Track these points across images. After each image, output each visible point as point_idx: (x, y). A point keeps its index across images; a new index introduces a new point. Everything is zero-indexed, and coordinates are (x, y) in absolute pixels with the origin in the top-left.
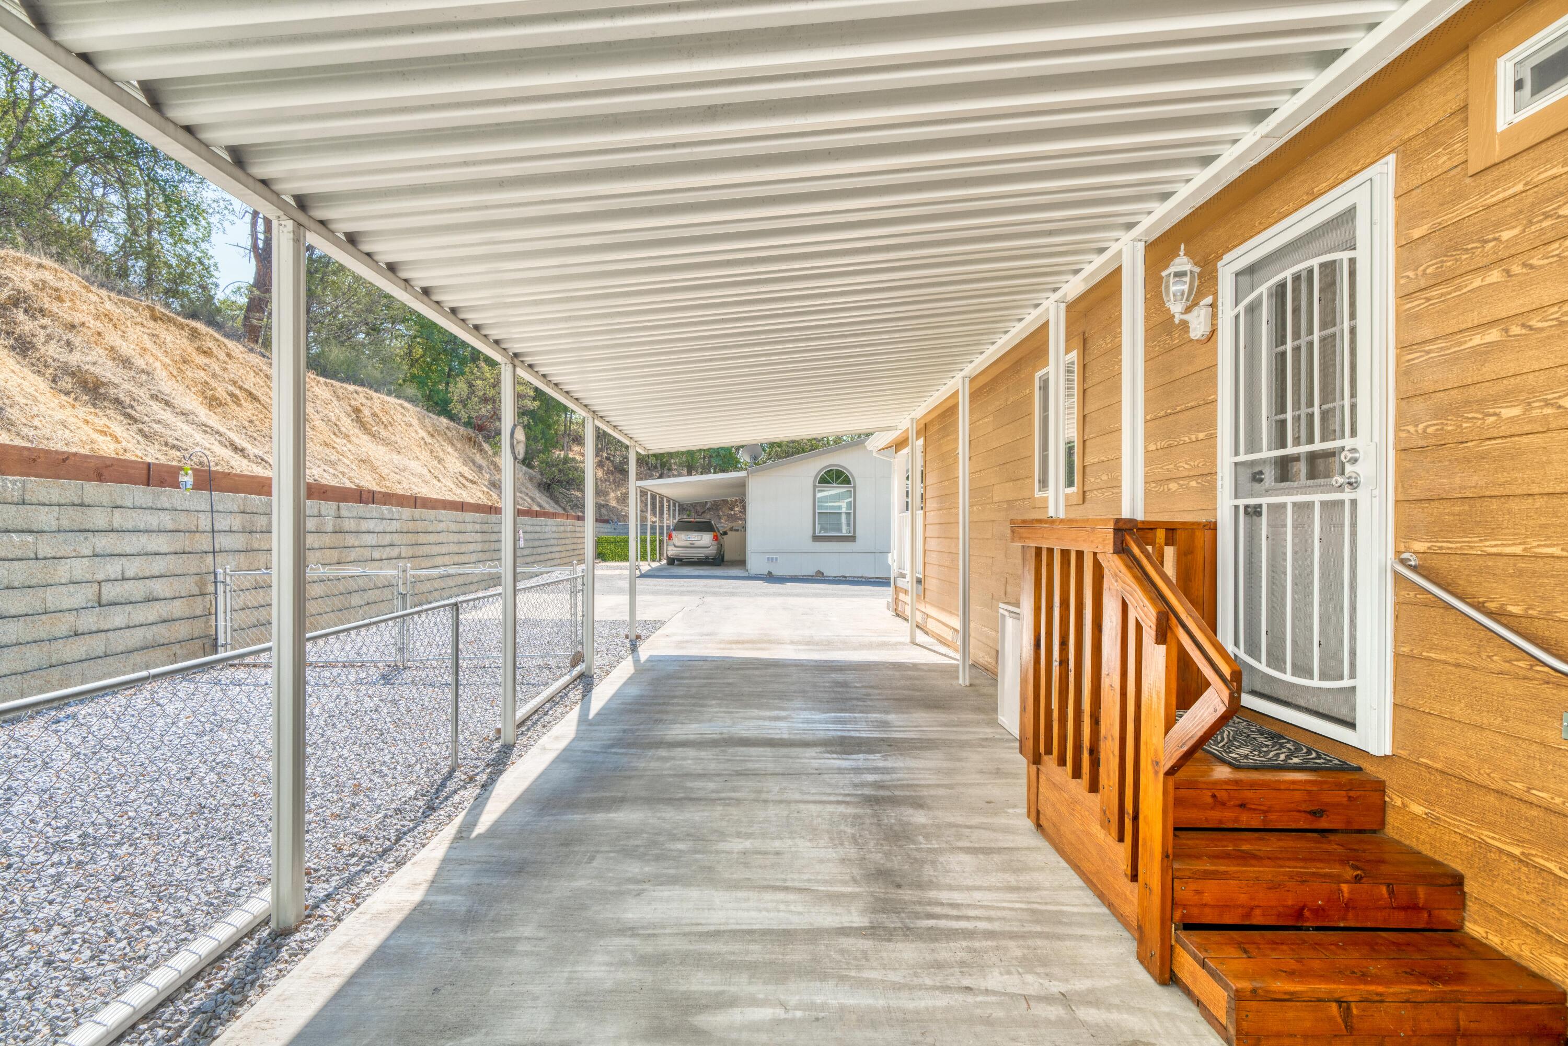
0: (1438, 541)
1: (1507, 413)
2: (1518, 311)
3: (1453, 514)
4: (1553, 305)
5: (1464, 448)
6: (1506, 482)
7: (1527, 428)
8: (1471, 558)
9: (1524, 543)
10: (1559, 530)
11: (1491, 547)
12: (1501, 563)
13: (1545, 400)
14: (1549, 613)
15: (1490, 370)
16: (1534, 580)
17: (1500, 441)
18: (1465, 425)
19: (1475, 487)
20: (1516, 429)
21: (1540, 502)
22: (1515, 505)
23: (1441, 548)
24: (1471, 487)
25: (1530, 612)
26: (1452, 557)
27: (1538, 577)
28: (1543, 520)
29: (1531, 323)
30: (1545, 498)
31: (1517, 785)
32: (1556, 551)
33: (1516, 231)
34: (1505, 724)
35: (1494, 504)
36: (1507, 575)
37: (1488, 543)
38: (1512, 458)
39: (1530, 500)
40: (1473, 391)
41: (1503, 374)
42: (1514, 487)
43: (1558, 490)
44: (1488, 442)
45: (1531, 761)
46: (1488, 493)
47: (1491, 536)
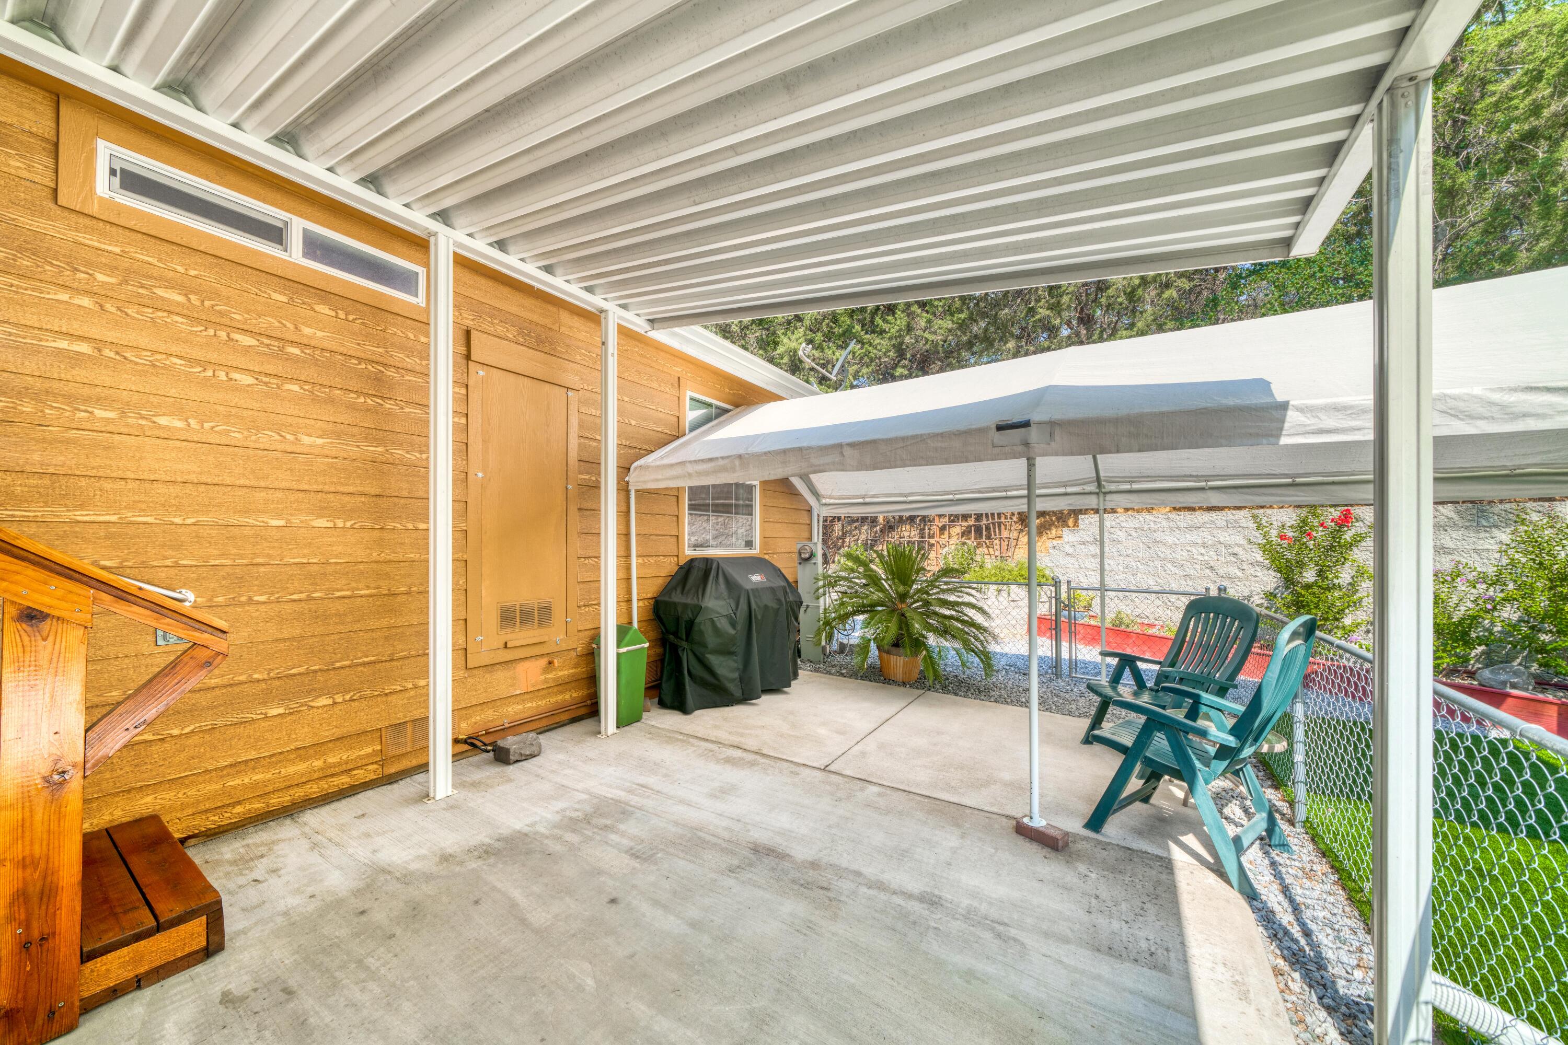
0: (6, 510)
1: (99, 413)
2: (114, 341)
3: (30, 486)
4: (148, 350)
5: (43, 431)
6: (100, 466)
7: (123, 430)
8: (51, 525)
9: (119, 514)
10: (151, 505)
11: (80, 515)
12: (90, 529)
13: (140, 414)
14: (143, 562)
15: (80, 374)
16: (127, 540)
17: (90, 433)
18: (47, 411)
19: (62, 466)
20: (111, 428)
21: (131, 485)
22: (107, 485)
23: (12, 516)
24: (56, 465)
25: (125, 564)
26: (24, 524)
27: (131, 538)
28: (137, 498)
29: (125, 354)
30: (137, 482)
31: (113, 694)
32: (150, 520)
33: (113, 280)
34: (98, 652)
35: (83, 482)
36: (99, 538)
37: (78, 513)
38: (105, 448)
39: (123, 482)
40: (55, 385)
41: (96, 382)
42: (109, 471)
43: (152, 478)
44: (75, 431)
45: (125, 671)
46: (78, 473)
47: (82, 507)
